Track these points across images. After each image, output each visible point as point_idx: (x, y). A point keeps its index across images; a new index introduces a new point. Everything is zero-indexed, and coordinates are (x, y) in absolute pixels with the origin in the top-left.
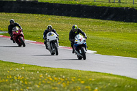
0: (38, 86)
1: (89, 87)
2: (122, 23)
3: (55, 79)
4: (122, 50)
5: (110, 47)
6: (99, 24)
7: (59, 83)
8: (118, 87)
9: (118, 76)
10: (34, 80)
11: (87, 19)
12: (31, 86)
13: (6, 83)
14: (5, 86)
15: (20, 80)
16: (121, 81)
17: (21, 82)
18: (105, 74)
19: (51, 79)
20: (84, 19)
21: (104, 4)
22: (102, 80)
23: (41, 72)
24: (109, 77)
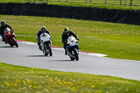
0: (47, 90)
1: (100, 91)
2: (133, 26)
3: (65, 83)
4: (134, 54)
5: (121, 50)
6: (110, 27)
7: (69, 88)
8: (129, 91)
9: (129, 80)
10: (44, 84)
11: (98, 22)
12: (40, 90)
13: (14, 87)
14: (14, 90)
15: (29, 84)
16: (132, 85)
17: (30, 86)
18: (116, 78)
19: (60, 83)
20: (95, 22)
21: (115, 7)
22: (112, 84)
23: (50, 76)
24: (121, 82)
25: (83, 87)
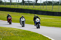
5: (15, 20)
25: (4, 31)
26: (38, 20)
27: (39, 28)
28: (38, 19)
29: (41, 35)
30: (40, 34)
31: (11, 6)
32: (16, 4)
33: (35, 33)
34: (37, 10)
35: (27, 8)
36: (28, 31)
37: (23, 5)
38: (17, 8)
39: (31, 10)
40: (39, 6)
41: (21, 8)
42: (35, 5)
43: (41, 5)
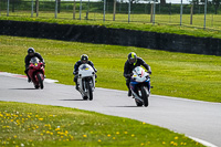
1: (49, 125)
2: (90, 45)
3: (7, 115)
6: (62, 46)
7: (12, 121)
8: (86, 125)
16: (89, 117)
19: (1, 115)
21: (67, 22)
25: (30, 120)
26: (140, 74)
27: (146, 105)
28: (141, 69)
29: (180, 136)
30: (177, 135)
31: (58, 15)
32: (78, 8)
33: (156, 127)
34: (166, 33)
35: (126, 26)
36: (128, 121)
37: (110, 10)
38: (82, 22)
39: (140, 31)
40: (175, 18)
41: (100, 23)
42: (157, 12)
43: (184, 13)
